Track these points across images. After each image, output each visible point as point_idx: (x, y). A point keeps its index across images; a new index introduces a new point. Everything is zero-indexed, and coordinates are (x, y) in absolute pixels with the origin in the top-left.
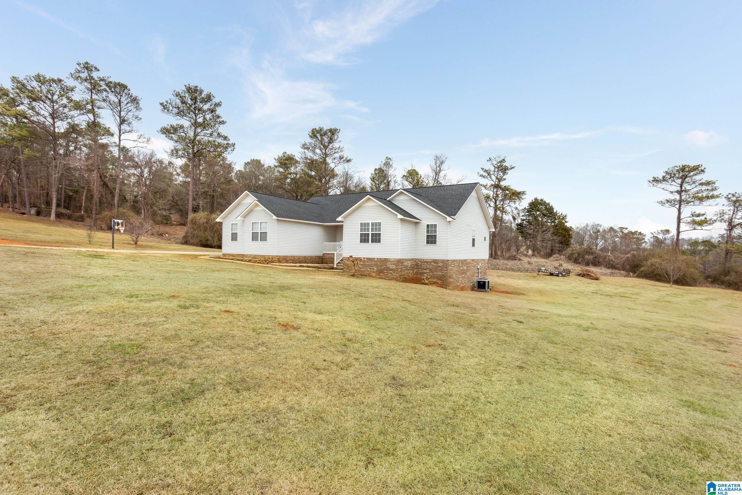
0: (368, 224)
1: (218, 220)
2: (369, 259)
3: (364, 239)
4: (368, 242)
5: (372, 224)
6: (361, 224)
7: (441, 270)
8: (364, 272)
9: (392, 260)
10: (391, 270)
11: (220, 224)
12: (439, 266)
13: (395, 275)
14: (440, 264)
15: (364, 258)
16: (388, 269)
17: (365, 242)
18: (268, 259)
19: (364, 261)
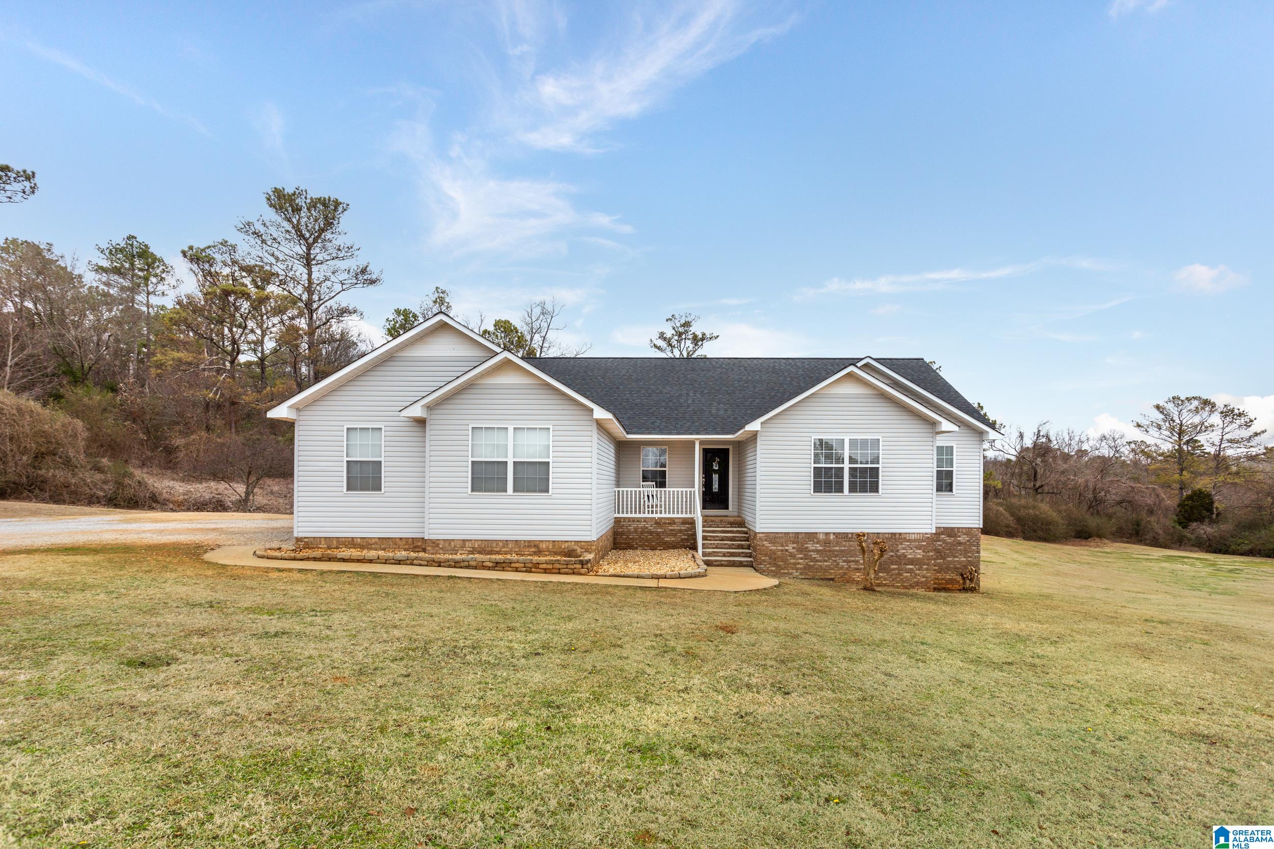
0: (840, 444)
1: (281, 412)
2: (843, 537)
3: (827, 482)
4: (841, 490)
5: (853, 443)
6: (817, 443)
7: (965, 552)
8: (826, 570)
9: (913, 537)
10: (912, 562)
11: (286, 428)
12: (960, 544)
13: (925, 574)
14: (963, 538)
15: (827, 534)
16: (902, 560)
17: (828, 490)
18: (556, 553)
19: (827, 542)
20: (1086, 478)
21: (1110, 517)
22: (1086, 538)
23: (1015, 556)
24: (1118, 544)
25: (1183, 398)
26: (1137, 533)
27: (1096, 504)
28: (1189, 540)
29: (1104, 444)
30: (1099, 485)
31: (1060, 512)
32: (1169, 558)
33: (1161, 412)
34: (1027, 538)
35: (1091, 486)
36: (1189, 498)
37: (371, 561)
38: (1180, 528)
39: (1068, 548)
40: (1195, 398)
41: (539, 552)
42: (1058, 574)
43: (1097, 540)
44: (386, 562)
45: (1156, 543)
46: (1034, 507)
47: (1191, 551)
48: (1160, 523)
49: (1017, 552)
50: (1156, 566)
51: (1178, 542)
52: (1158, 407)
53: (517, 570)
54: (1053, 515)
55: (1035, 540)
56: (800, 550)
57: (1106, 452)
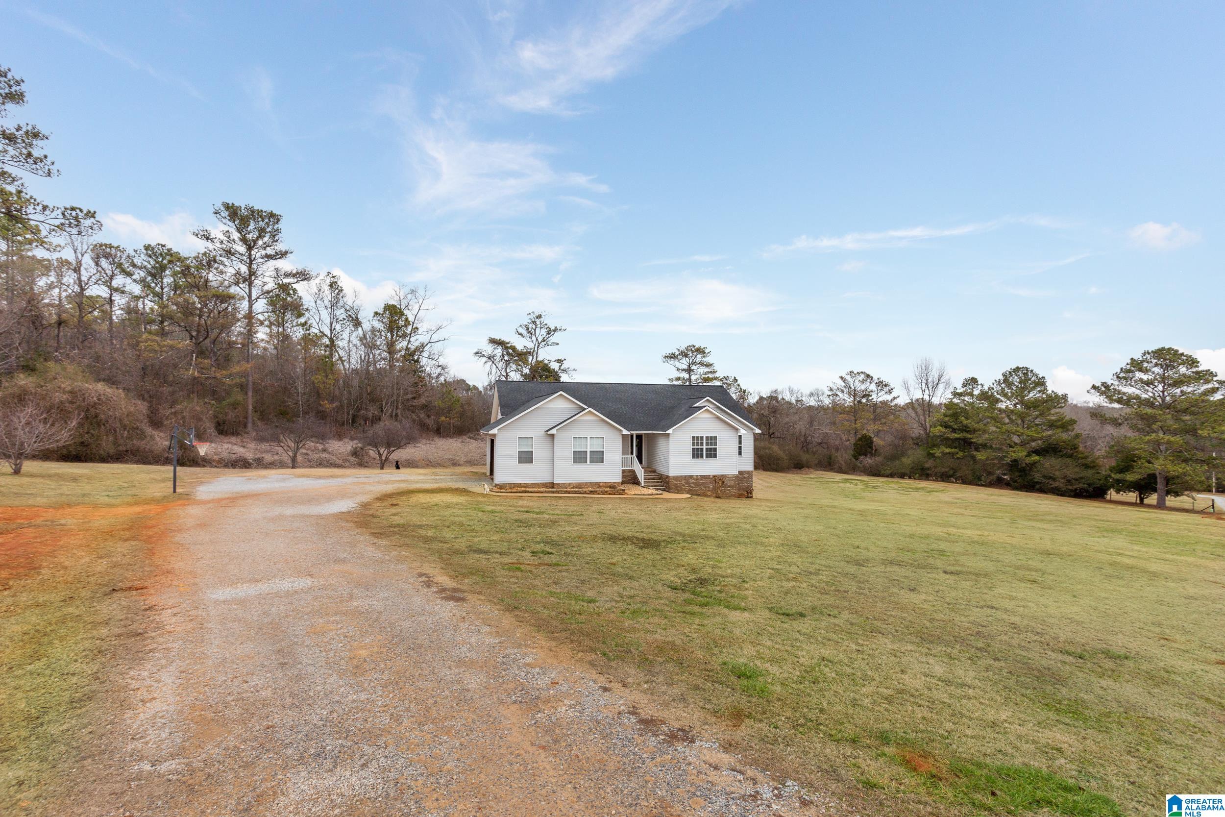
0: (702, 438)
2: (703, 477)
3: (697, 454)
4: (702, 457)
5: (707, 437)
6: (693, 438)
7: (747, 482)
8: (697, 491)
9: (730, 476)
10: (729, 486)
12: (745, 478)
13: (735, 491)
14: (746, 476)
15: (697, 476)
16: (726, 485)
17: (698, 458)
18: (606, 487)
19: (697, 479)
20: (801, 426)
21: (814, 453)
22: (800, 469)
23: (760, 482)
24: (818, 472)
25: (855, 372)
26: (830, 464)
27: (805, 445)
28: (859, 467)
29: (812, 399)
30: (808, 432)
31: (784, 451)
32: (845, 480)
33: (844, 381)
34: (765, 470)
35: (803, 434)
36: (860, 439)
37: (542, 492)
38: (854, 460)
39: (790, 476)
40: (862, 372)
41: (600, 487)
42: (783, 491)
43: (807, 469)
44: (548, 492)
45: (841, 471)
46: (770, 448)
47: (860, 475)
48: (843, 456)
49: (762, 480)
50: (835, 485)
51: (851, 469)
52: (842, 378)
53: (599, 494)
54: (780, 453)
55: (770, 471)
56: (686, 483)
57: (812, 402)
